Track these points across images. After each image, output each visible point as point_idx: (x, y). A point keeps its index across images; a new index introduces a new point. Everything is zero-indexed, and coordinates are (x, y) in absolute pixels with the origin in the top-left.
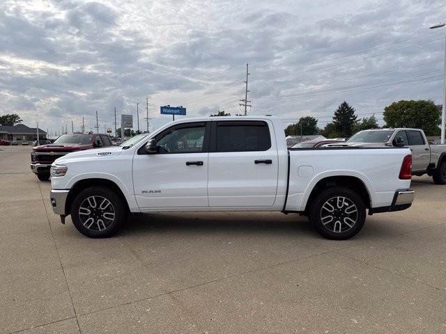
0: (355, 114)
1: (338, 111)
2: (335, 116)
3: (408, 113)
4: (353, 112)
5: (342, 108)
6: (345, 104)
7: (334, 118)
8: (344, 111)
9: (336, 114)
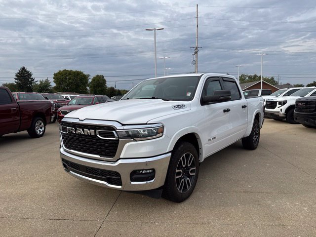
0: (33, 76)
1: (18, 73)
2: (16, 77)
3: (70, 79)
4: (31, 75)
5: (22, 71)
6: (23, 69)
7: (16, 79)
8: (24, 74)
9: (17, 76)
